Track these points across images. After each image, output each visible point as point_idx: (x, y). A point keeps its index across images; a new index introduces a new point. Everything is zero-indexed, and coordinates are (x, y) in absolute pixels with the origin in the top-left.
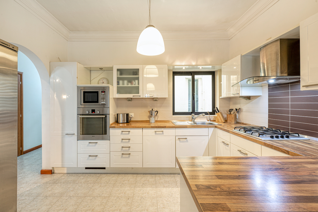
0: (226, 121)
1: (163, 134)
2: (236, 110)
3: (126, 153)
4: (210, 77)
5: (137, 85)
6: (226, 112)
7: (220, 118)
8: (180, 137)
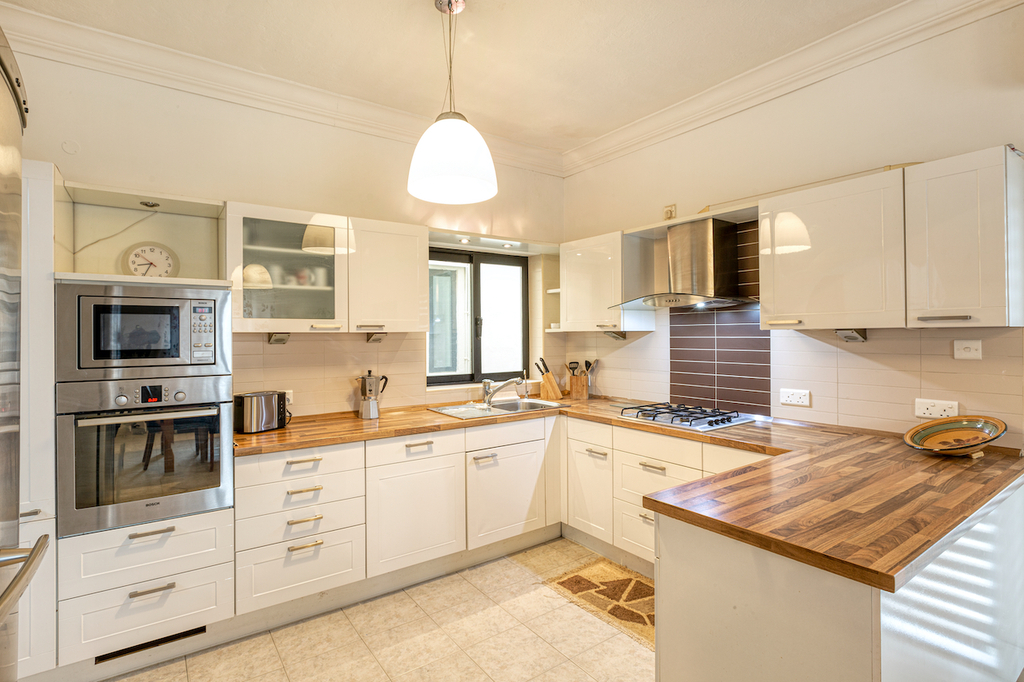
0: (566, 394)
1: (430, 450)
2: (588, 364)
4: (517, 270)
5: (322, 286)
7: (553, 387)
8: (476, 454)
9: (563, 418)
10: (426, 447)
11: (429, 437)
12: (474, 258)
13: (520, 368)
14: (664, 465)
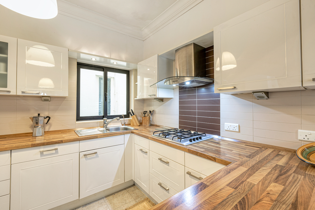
0: (141, 124)
2: (150, 112)
4: (124, 76)
6: (140, 114)
7: (135, 121)
8: (86, 153)
9: (133, 135)
10: (54, 151)
11: (56, 146)
12: (105, 69)
13: (125, 114)
14: (169, 161)
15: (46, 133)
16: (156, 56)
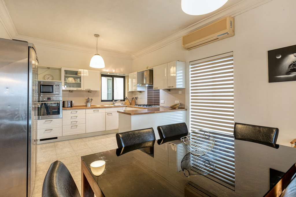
0: (131, 104)
1: (98, 112)
2: (136, 98)
3: (74, 125)
4: (122, 79)
5: (79, 82)
6: (131, 99)
7: (128, 102)
8: (108, 113)
9: (127, 107)
11: (98, 109)
12: (113, 76)
13: (123, 99)
15: (91, 106)
16: (137, 72)
